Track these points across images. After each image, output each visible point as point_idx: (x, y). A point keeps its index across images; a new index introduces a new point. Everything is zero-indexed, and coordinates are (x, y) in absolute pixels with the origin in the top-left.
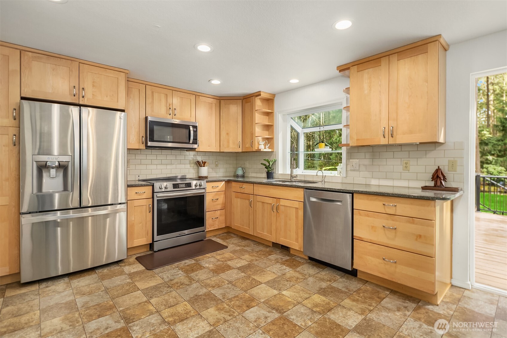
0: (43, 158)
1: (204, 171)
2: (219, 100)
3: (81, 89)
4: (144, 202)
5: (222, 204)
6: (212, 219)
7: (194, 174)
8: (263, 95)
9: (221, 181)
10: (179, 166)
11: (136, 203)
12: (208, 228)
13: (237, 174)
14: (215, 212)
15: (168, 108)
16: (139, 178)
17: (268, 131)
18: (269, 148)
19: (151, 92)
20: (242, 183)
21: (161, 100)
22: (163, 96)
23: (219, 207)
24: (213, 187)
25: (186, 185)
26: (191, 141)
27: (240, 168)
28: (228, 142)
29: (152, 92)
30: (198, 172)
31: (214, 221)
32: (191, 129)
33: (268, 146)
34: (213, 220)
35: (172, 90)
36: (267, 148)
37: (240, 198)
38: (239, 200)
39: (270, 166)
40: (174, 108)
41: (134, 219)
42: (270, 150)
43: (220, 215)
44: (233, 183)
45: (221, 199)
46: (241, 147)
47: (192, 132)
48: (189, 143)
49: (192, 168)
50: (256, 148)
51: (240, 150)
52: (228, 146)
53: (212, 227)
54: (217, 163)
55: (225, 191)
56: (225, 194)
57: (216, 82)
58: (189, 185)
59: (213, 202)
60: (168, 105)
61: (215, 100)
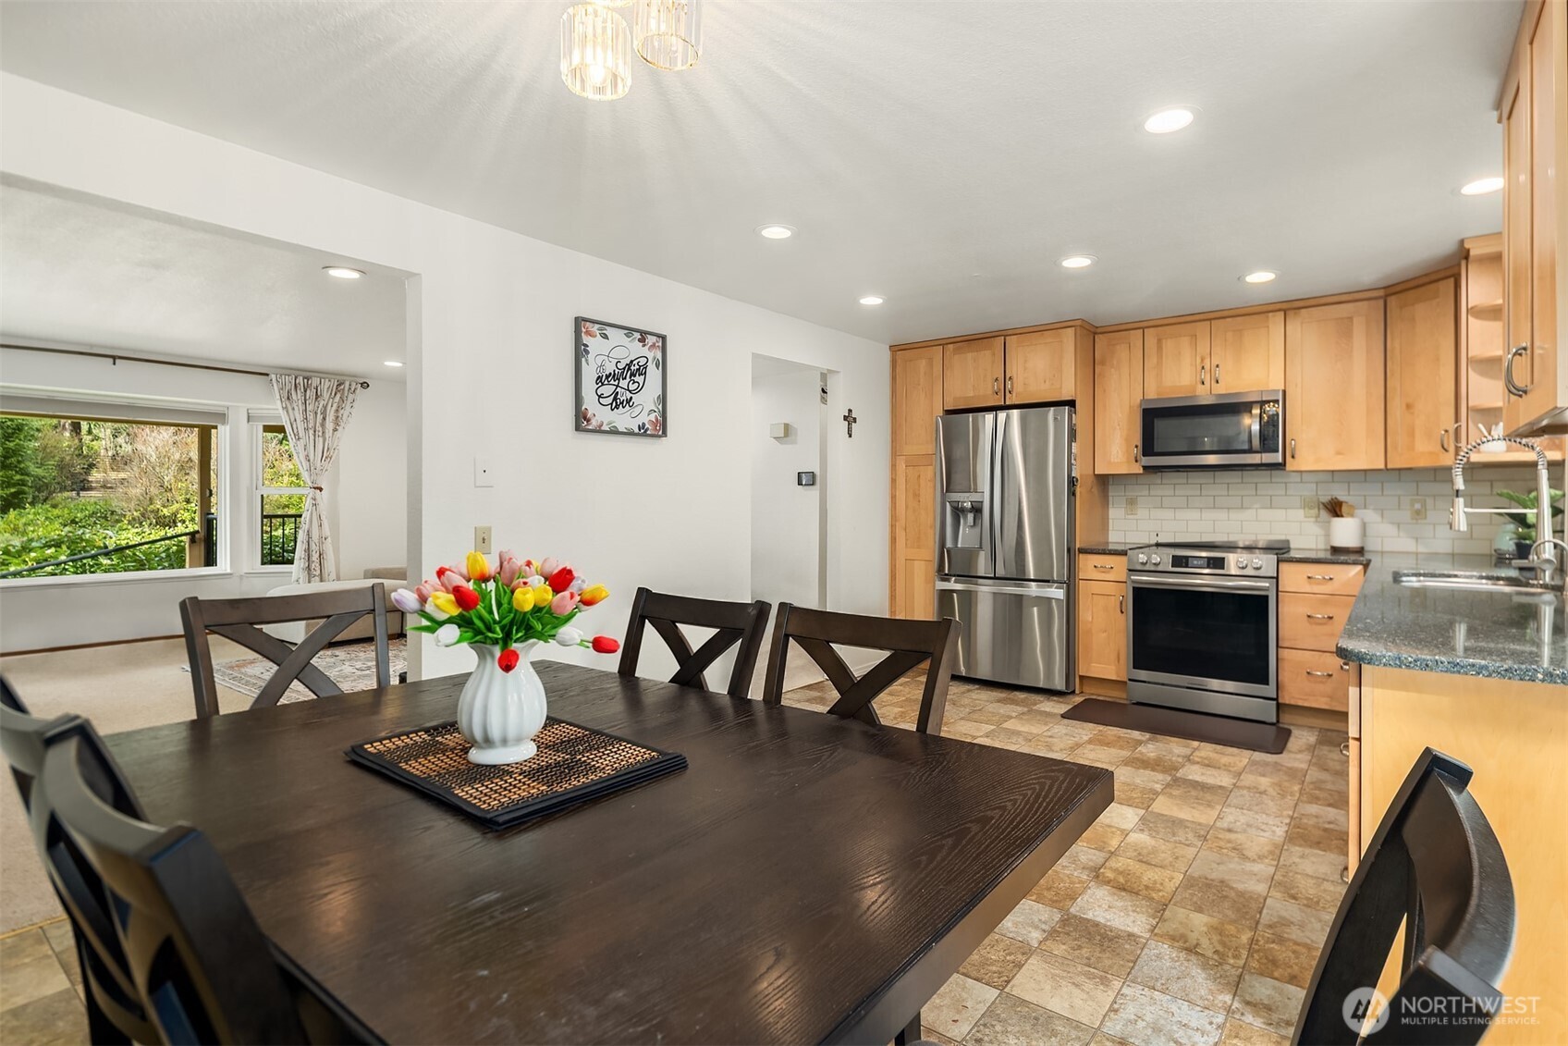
0: (955, 497)
1: (1343, 531)
2: (1381, 300)
3: (1007, 378)
4: (1110, 588)
6: (1308, 673)
9: (1345, 563)
11: (1096, 587)
15: (1199, 368)
19: (1156, 341)
21: (1181, 355)
22: (1185, 343)
24: (1309, 578)
25: (1210, 562)
26: (1257, 446)
28: (1412, 434)
29: (1159, 341)
30: (1328, 535)
31: (1316, 683)
32: (1256, 412)
34: (1310, 676)
35: (1210, 320)
40: (1215, 363)
48: (1250, 451)
49: (1312, 520)
51: (1449, 461)
52: (1412, 450)
53: (1309, 697)
54: (1417, 506)
58: (1218, 563)
59: (1310, 623)
60: (1199, 360)
61: (1365, 303)
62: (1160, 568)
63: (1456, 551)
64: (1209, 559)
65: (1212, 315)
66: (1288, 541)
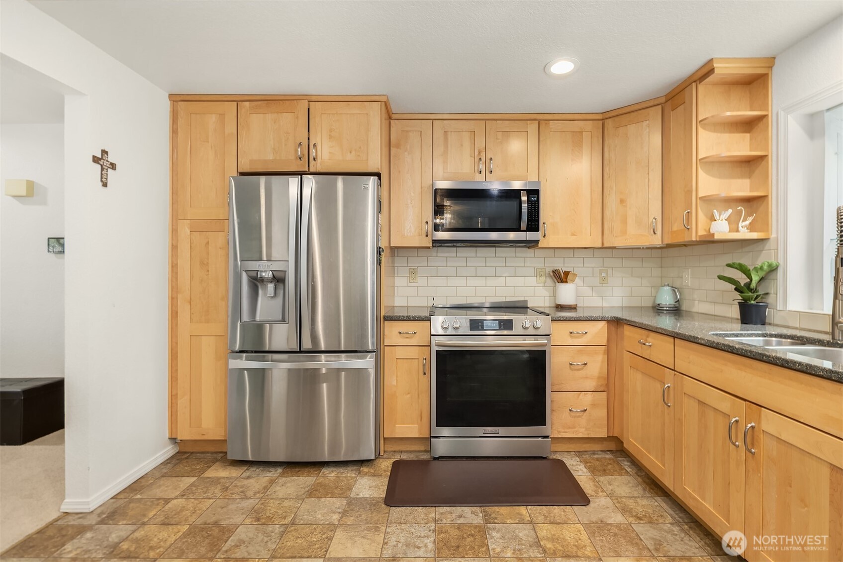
0: (254, 266)
1: (567, 293)
2: (600, 123)
3: (311, 146)
4: (414, 353)
5: (599, 378)
6: (570, 410)
7: (547, 299)
8: (721, 69)
9: (596, 320)
10: (512, 281)
11: (400, 353)
12: (559, 432)
13: (658, 302)
14: (579, 395)
15: (477, 159)
16: (434, 302)
17: (750, 177)
18: (751, 228)
19: (443, 132)
20: (646, 332)
21: (462, 145)
22: (466, 136)
23: (590, 385)
24: (571, 333)
25: (500, 324)
26: (524, 225)
27: (667, 288)
28: (624, 221)
29: (445, 133)
30: (554, 295)
31: (575, 417)
32: (524, 198)
33: (747, 223)
34: (571, 413)
35: (486, 120)
36: (740, 228)
37: (642, 373)
38: (639, 376)
39: (753, 285)
40: (489, 157)
41: (395, 384)
42: (754, 235)
43: (594, 405)
44: (626, 327)
45: (597, 365)
46: (659, 232)
47: (525, 206)
48: (518, 230)
49: (542, 285)
50: (701, 232)
51: (657, 241)
52: (624, 232)
53: (570, 430)
54: (604, 274)
55: (608, 345)
56: (608, 352)
57: (562, 67)
58: (507, 325)
59: (571, 369)
60: (476, 153)
61: (591, 122)
62: (460, 332)
63: (643, 305)
64: (500, 321)
65: (487, 117)
66: (526, 301)
